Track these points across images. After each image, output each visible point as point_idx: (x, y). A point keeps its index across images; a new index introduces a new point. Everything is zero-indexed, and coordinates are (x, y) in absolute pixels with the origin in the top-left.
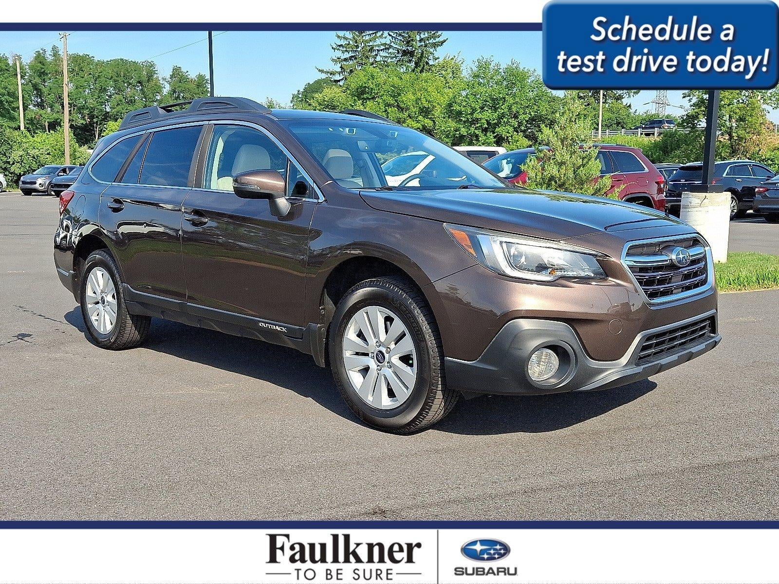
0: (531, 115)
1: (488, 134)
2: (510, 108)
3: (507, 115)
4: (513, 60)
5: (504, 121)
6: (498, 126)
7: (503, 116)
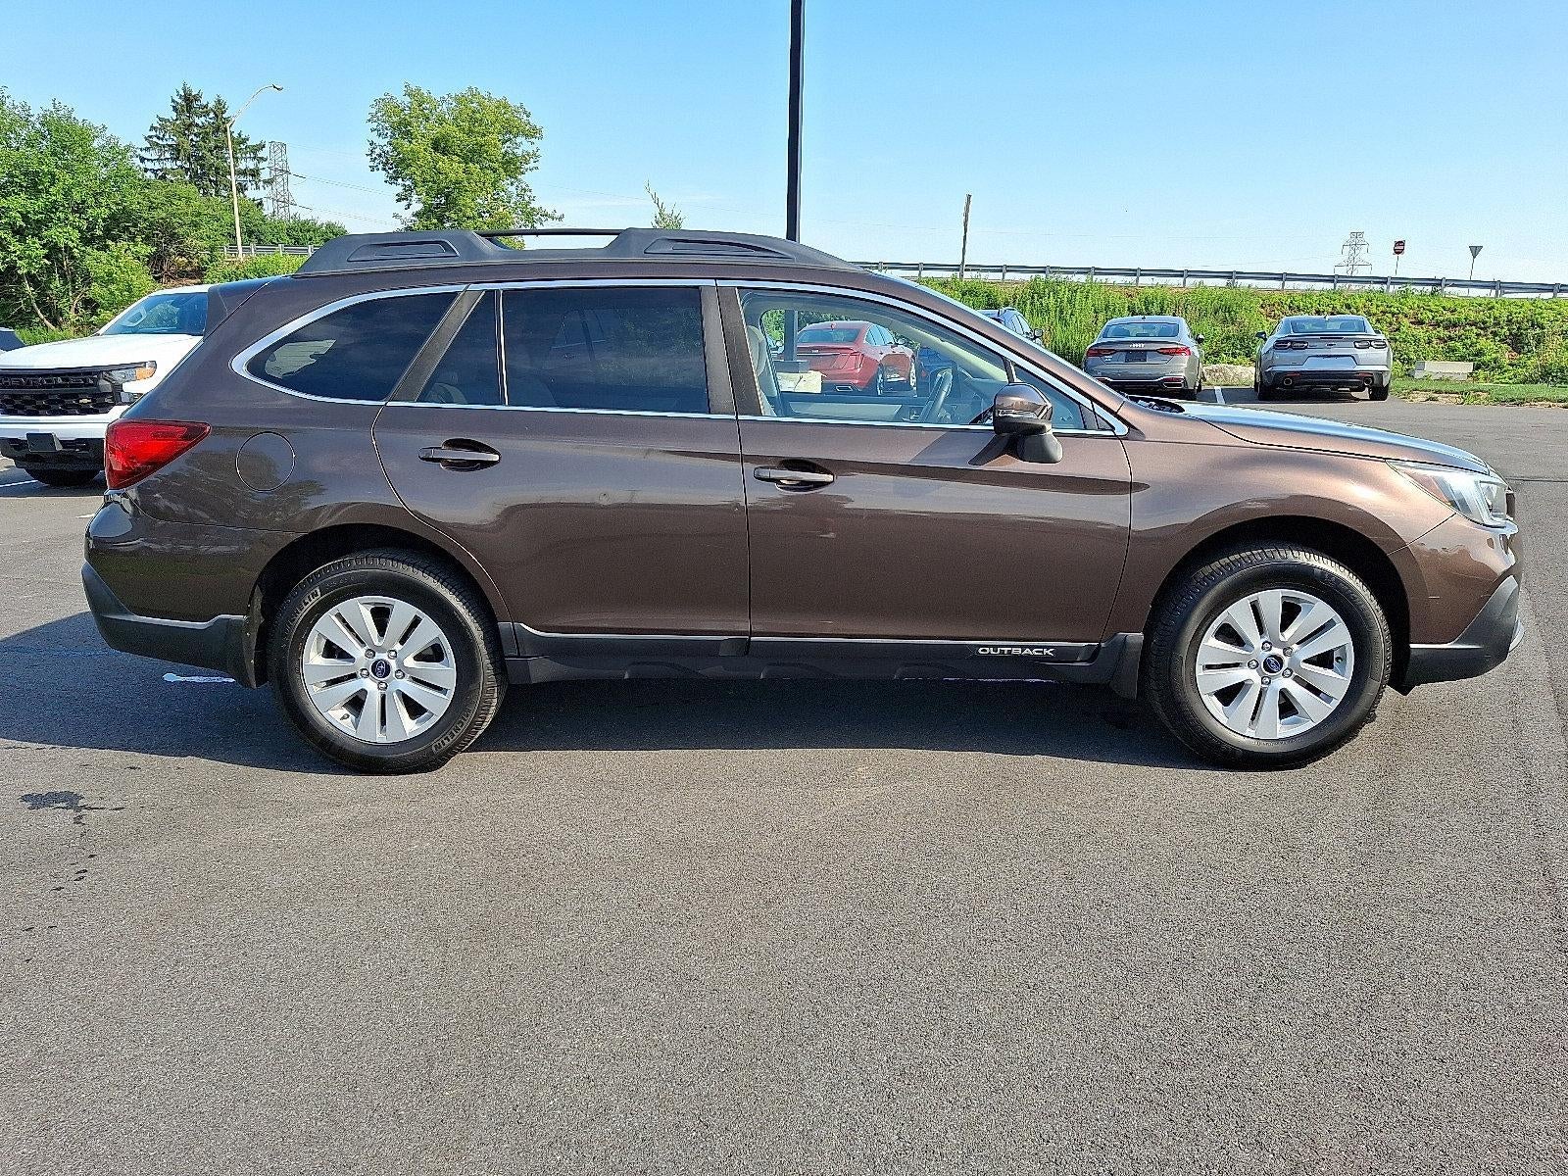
0: (110, 209)
1: (29, 240)
2: (67, 194)
3: (64, 206)
4: (56, 102)
5: (59, 217)
6: (47, 226)
7: (53, 207)
